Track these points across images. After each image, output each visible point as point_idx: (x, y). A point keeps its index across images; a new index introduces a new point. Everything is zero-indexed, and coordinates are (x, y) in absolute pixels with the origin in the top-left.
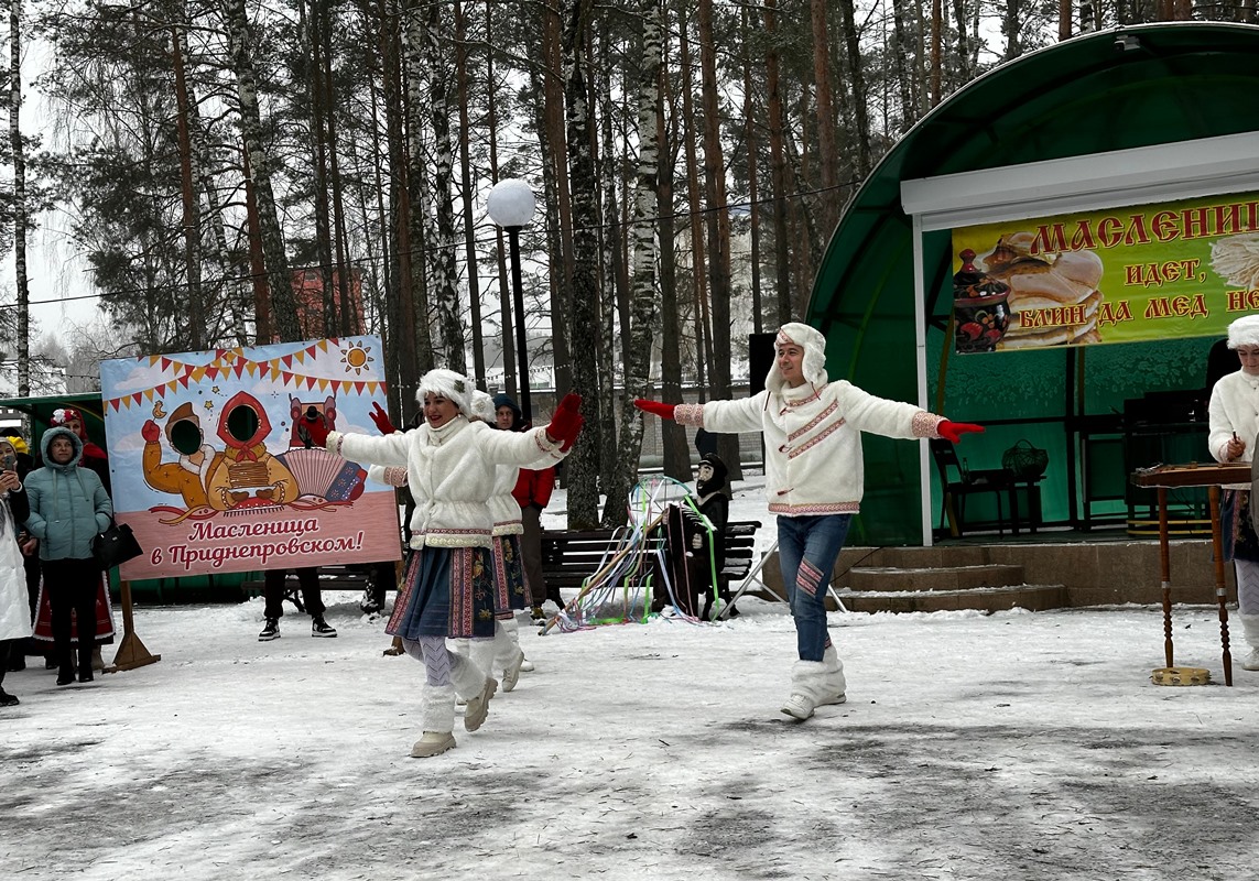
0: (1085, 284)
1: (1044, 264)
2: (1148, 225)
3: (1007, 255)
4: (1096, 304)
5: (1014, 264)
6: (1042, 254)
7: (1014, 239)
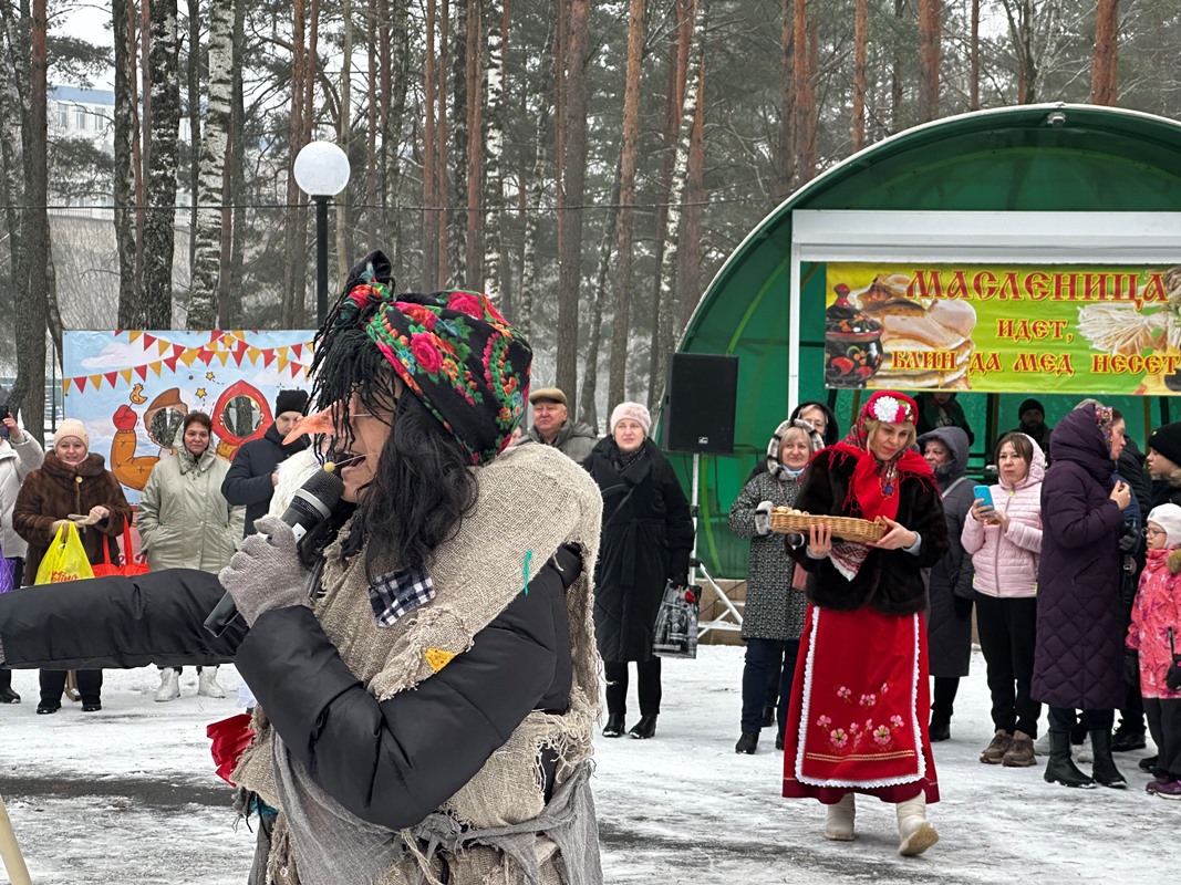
0: (957, 331)
1: (918, 308)
2: (1021, 284)
3: (882, 294)
4: (968, 352)
5: (889, 305)
6: (917, 298)
7: (890, 280)
